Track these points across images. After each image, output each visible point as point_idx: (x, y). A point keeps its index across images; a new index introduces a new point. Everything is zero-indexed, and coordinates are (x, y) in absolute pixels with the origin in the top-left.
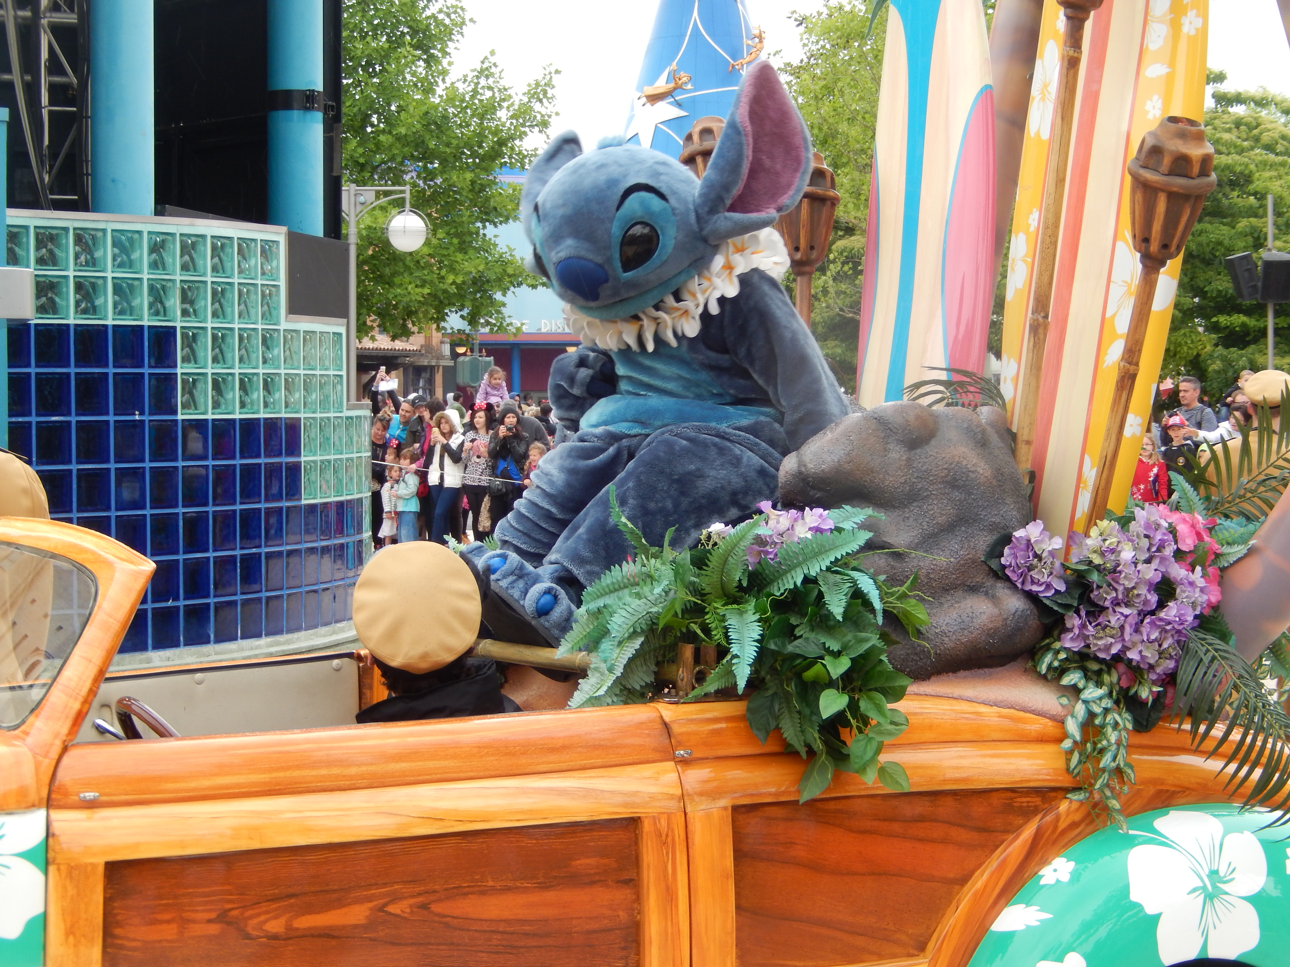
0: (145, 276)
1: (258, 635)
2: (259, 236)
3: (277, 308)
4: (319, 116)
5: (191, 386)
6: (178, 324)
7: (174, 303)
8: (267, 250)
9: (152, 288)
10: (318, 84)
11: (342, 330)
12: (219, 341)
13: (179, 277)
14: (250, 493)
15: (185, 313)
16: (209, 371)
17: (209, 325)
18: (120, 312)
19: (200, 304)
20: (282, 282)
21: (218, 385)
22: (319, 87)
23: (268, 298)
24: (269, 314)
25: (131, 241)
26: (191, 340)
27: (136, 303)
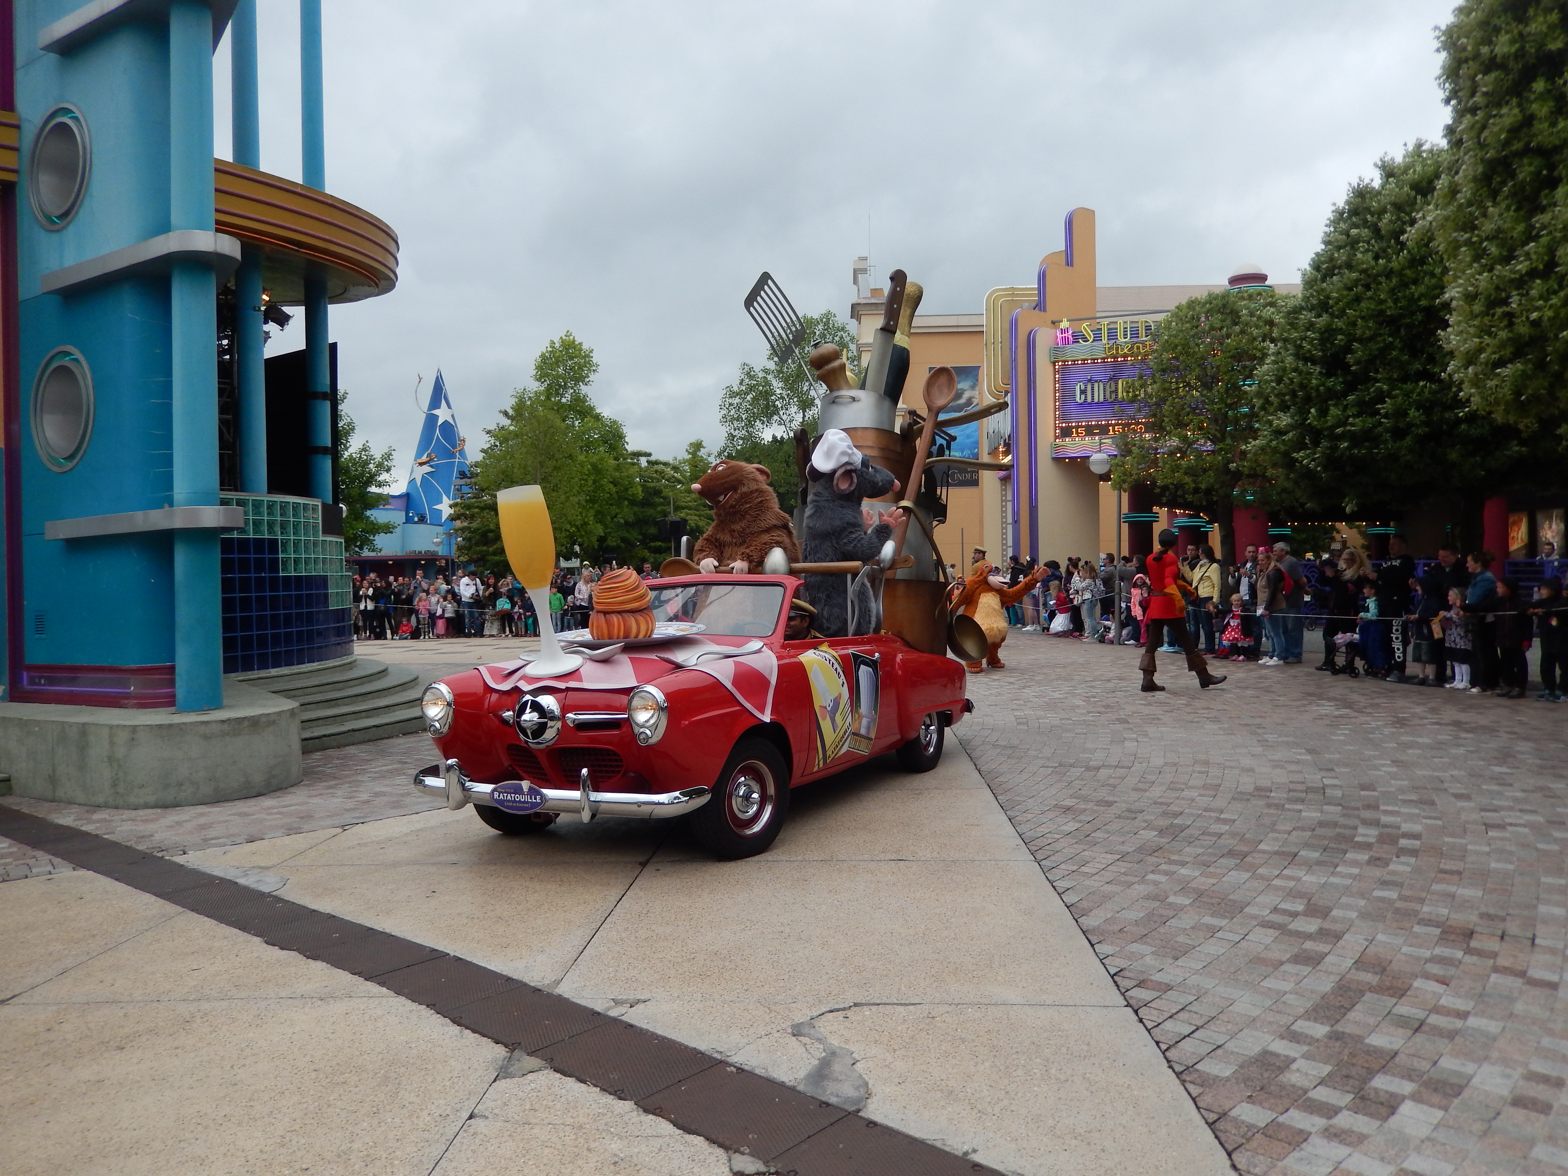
0: (266, 518)
1: (314, 662)
2: (311, 503)
3: (318, 532)
4: (330, 457)
5: (285, 562)
6: (280, 538)
7: (278, 529)
8: (315, 508)
9: (268, 522)
10: (329, 443)
11: (343, 541)
12: (296, 544)
13: (279, 519)
14: (309, 606)
15: (282, 533)
16: (292, 556)
17: (292, 538)
18: (255, 533)
19: (288, 529)
20: (320, 521)
21: (297, 561)
22: (330, 445)
23: (315, 526)
24: (315, 534)
25: (260, 504)
26: (285, 544)
27: (262, 528)
